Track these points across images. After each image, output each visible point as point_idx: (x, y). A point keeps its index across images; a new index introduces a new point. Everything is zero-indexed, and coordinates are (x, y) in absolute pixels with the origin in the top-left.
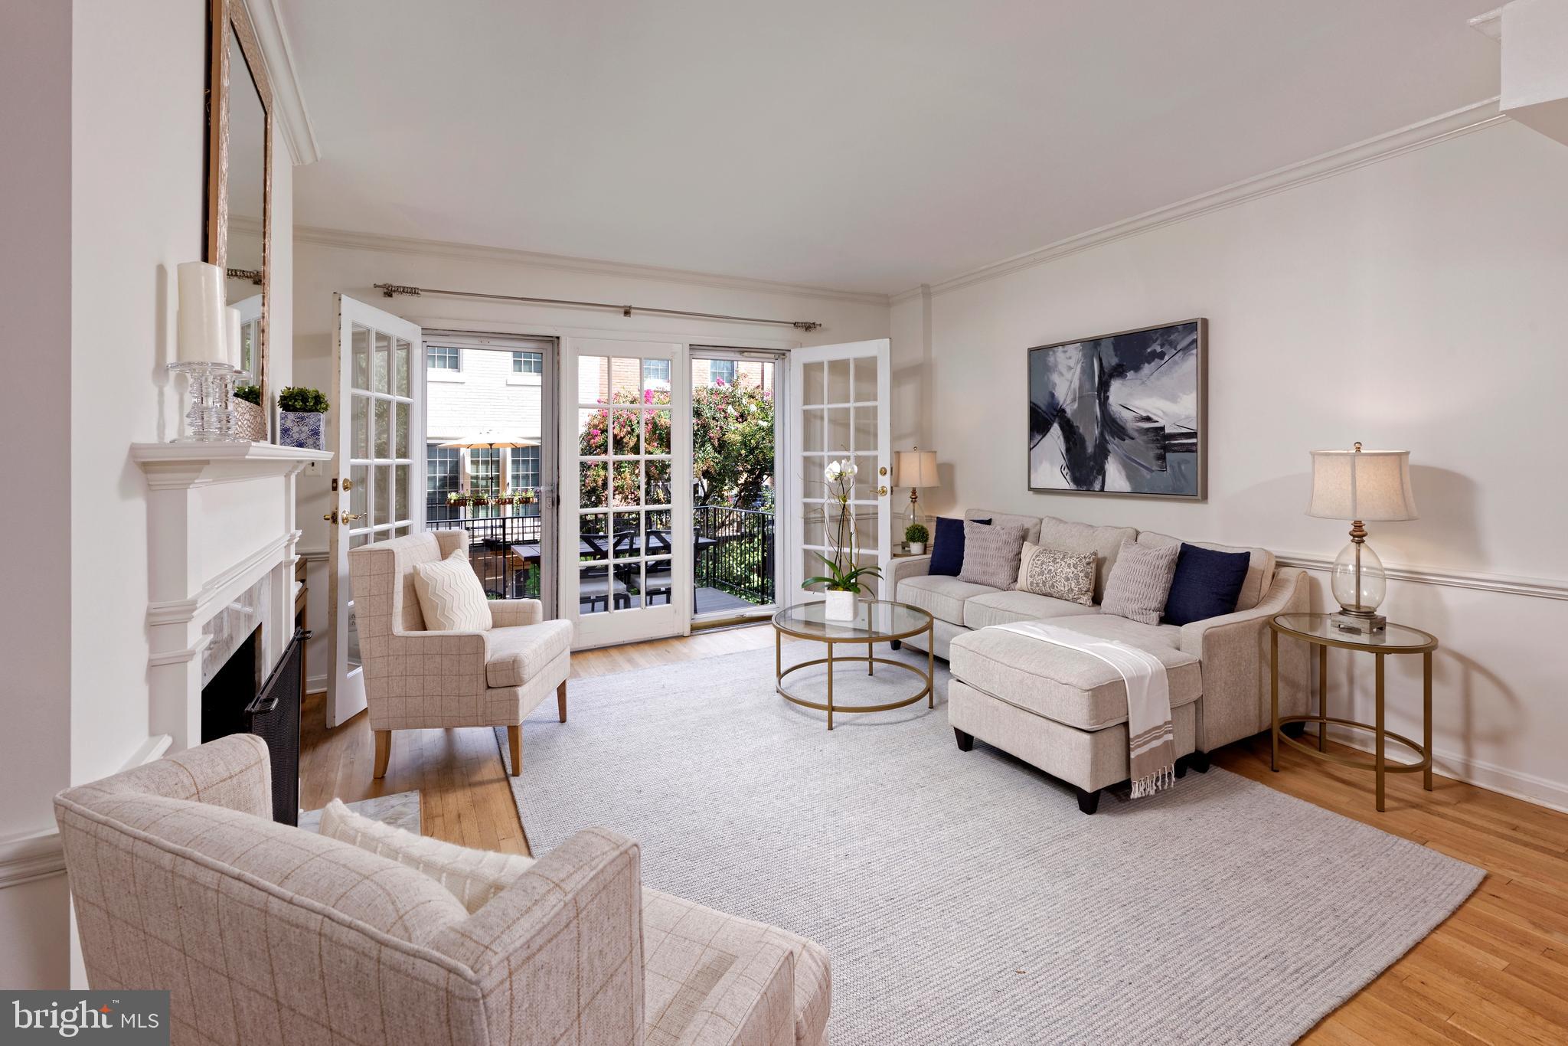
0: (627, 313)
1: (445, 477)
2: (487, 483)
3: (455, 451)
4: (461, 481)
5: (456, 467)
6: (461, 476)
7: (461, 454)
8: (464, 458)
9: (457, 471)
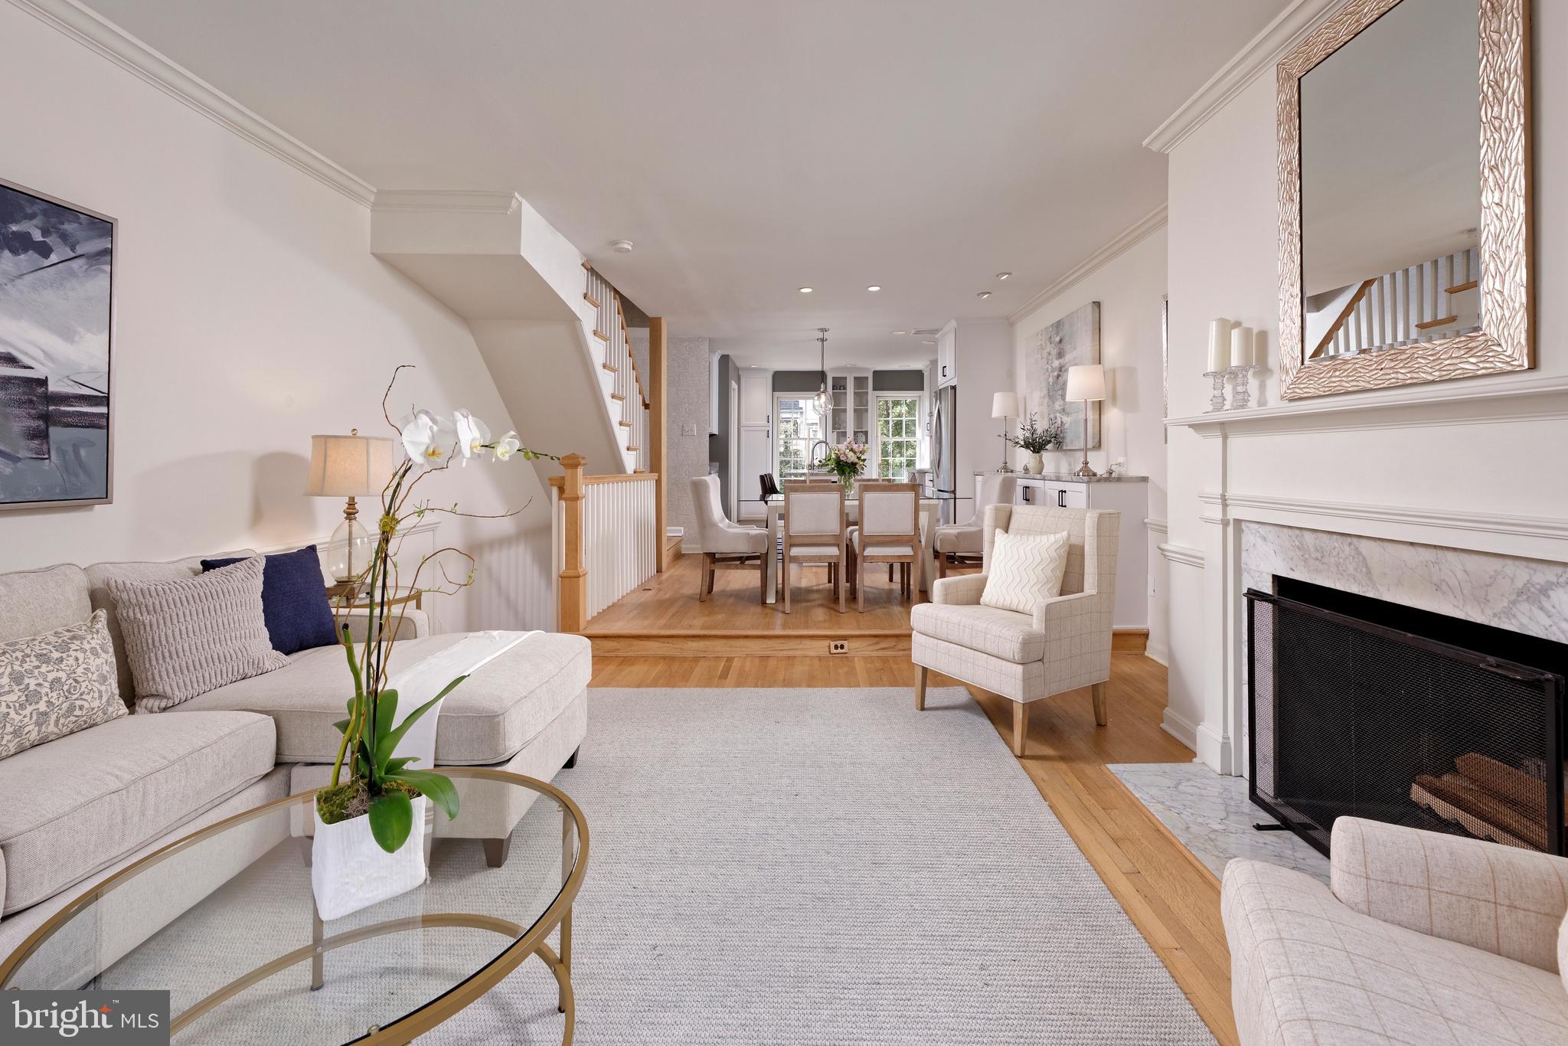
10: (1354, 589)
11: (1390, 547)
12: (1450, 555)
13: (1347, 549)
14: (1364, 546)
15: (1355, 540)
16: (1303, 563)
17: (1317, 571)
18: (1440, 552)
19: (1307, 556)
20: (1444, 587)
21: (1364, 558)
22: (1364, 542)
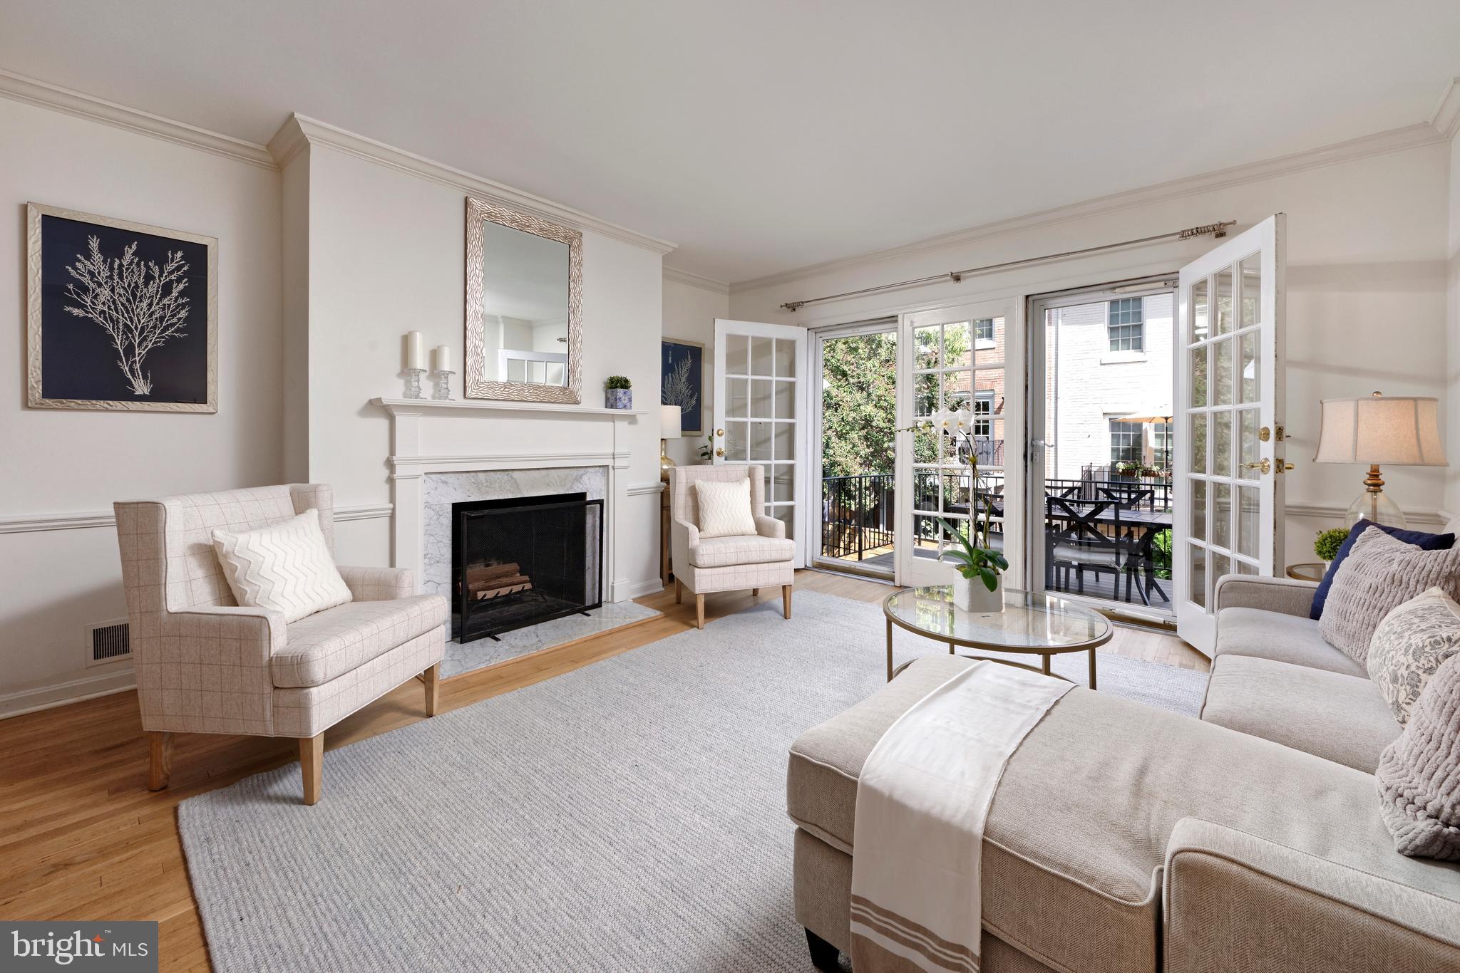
0: (957, 278)
1: (1129, 449)
2: (1162, 455)
3: (1138, 426)
4: (1144, 453)
5: (1139, 440)
6: (1143, 449)
7: (1143, 429)
8: (1147, 432)
9: (1140, 445)
10: (510, 496)
11: (528, 472)
12: (552, 471)
13: (506, 477)
14: (515, 474)
15: (510, 472)
16: (477, 491)
17: (487, 493)
18: (549, 471)
19: (480, 486)
20: (551, 484)
21: (516, 480)
22: (515, 473)
